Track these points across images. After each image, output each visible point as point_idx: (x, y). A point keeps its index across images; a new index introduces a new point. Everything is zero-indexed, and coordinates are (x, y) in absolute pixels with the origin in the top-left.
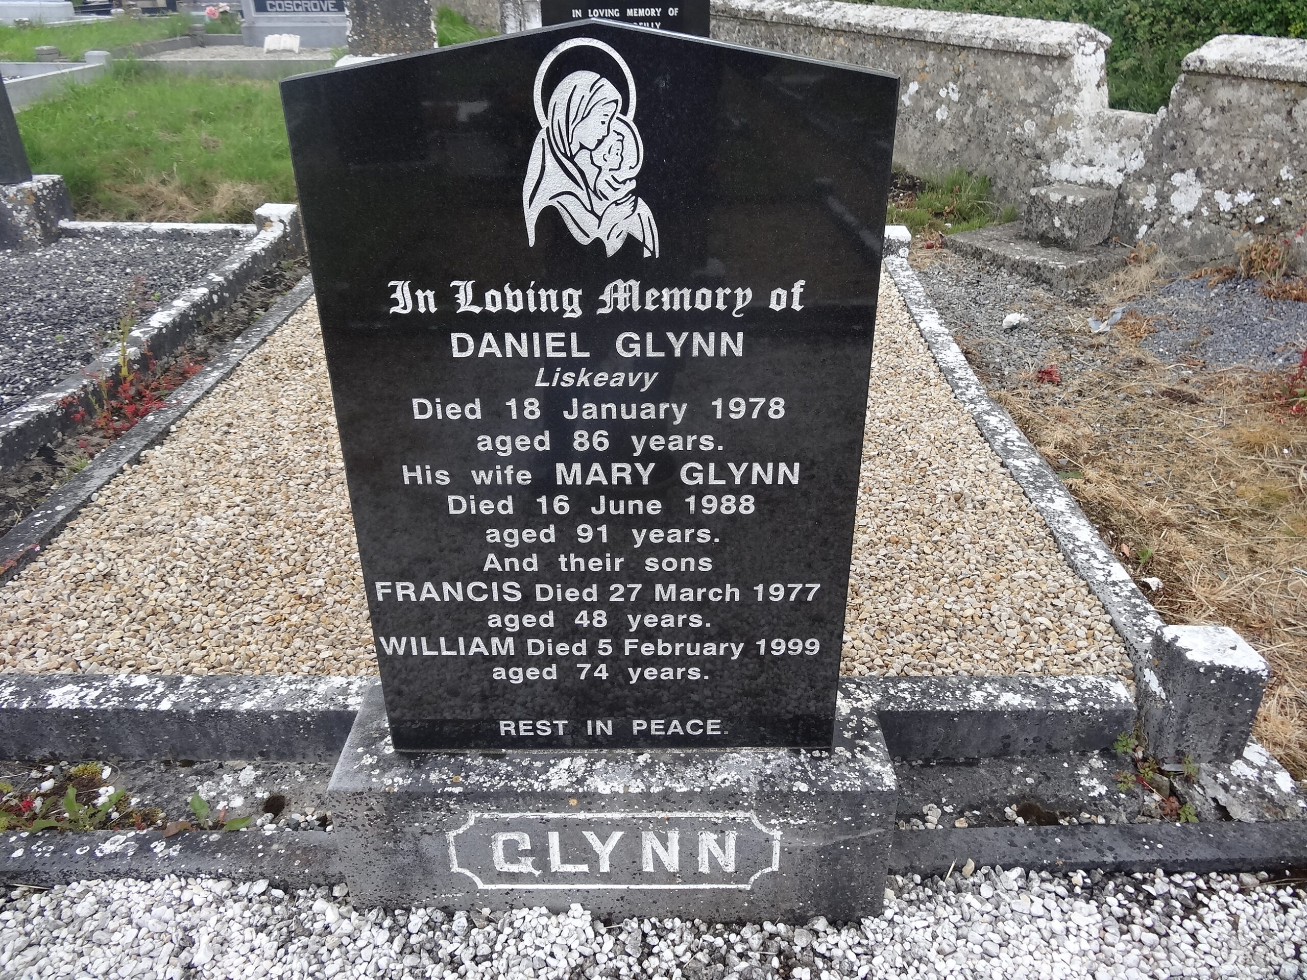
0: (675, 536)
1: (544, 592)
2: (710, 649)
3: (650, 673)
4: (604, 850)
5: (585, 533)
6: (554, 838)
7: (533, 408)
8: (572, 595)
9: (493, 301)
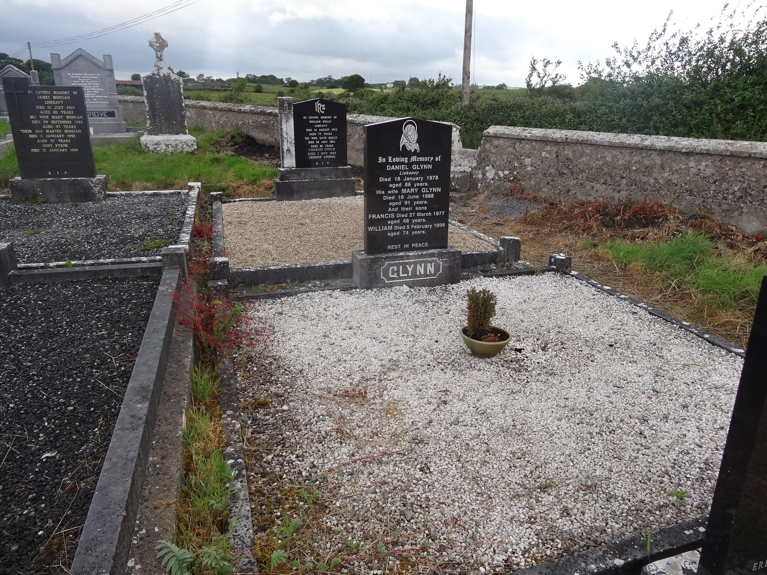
0: (421, 203)
1: (398, 216)
2: (426, 226)
3: (416, 233)
4: (410, 270)
5: (406, 203)
6: (401, 267)
7: (399, 179)
8: (403, 216)
9: (394, 160)
